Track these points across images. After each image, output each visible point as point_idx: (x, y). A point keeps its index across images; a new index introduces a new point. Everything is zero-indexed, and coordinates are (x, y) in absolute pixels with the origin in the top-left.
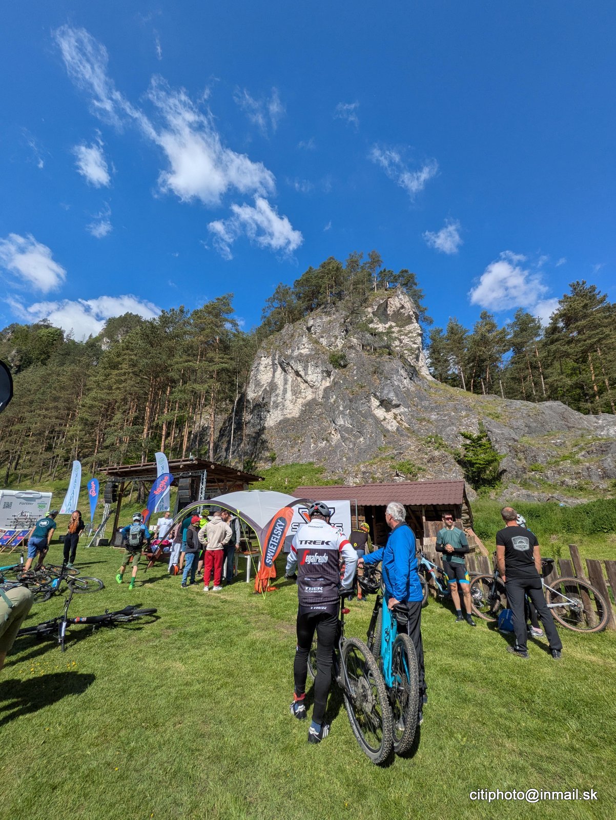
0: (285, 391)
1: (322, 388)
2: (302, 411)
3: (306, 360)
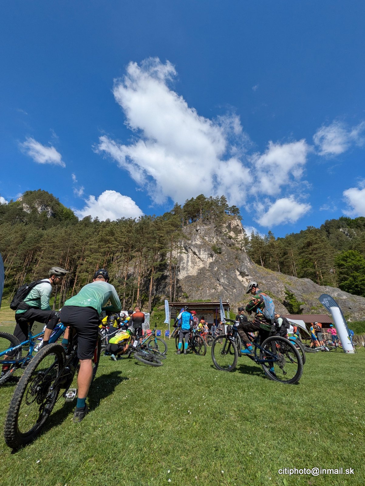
0: (188, 261)
1: (208, 262)
2: (198, 272)
3: (199, 247)
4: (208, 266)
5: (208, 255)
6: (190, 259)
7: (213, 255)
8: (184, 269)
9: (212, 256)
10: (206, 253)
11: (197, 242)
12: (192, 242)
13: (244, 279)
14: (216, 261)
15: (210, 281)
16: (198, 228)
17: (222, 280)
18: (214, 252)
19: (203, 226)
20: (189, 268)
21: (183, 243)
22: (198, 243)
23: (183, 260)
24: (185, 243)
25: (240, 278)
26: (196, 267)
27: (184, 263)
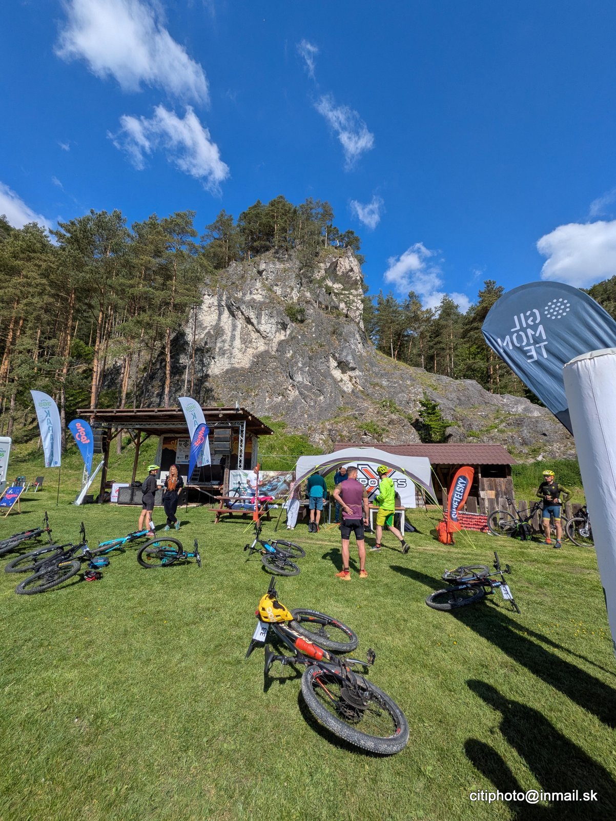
0: (233, 338)
1: (276, 340)
2: (253, 362)
3: (258, 307)
4: (275, 349)
5: (277, 325)
6: (238, 333)
7: (287, 325)
8: (224, 354)
9: (284, 327)
10: (273, 320)
11: (255, 297)
12: (244, 295)
13: (346, 377)
14: (292, 338)
15: (274, 380)
16: (263, 266)
17: (299, 378)
18: (288, 319)
19: (274, 264)
20: (236, 352)
21: (224, 298)
22: (258, 297)
23: (223, 335)
24: (228, 298)
25: (337, 374)
26: (250, 351)
27: (224, 341)
